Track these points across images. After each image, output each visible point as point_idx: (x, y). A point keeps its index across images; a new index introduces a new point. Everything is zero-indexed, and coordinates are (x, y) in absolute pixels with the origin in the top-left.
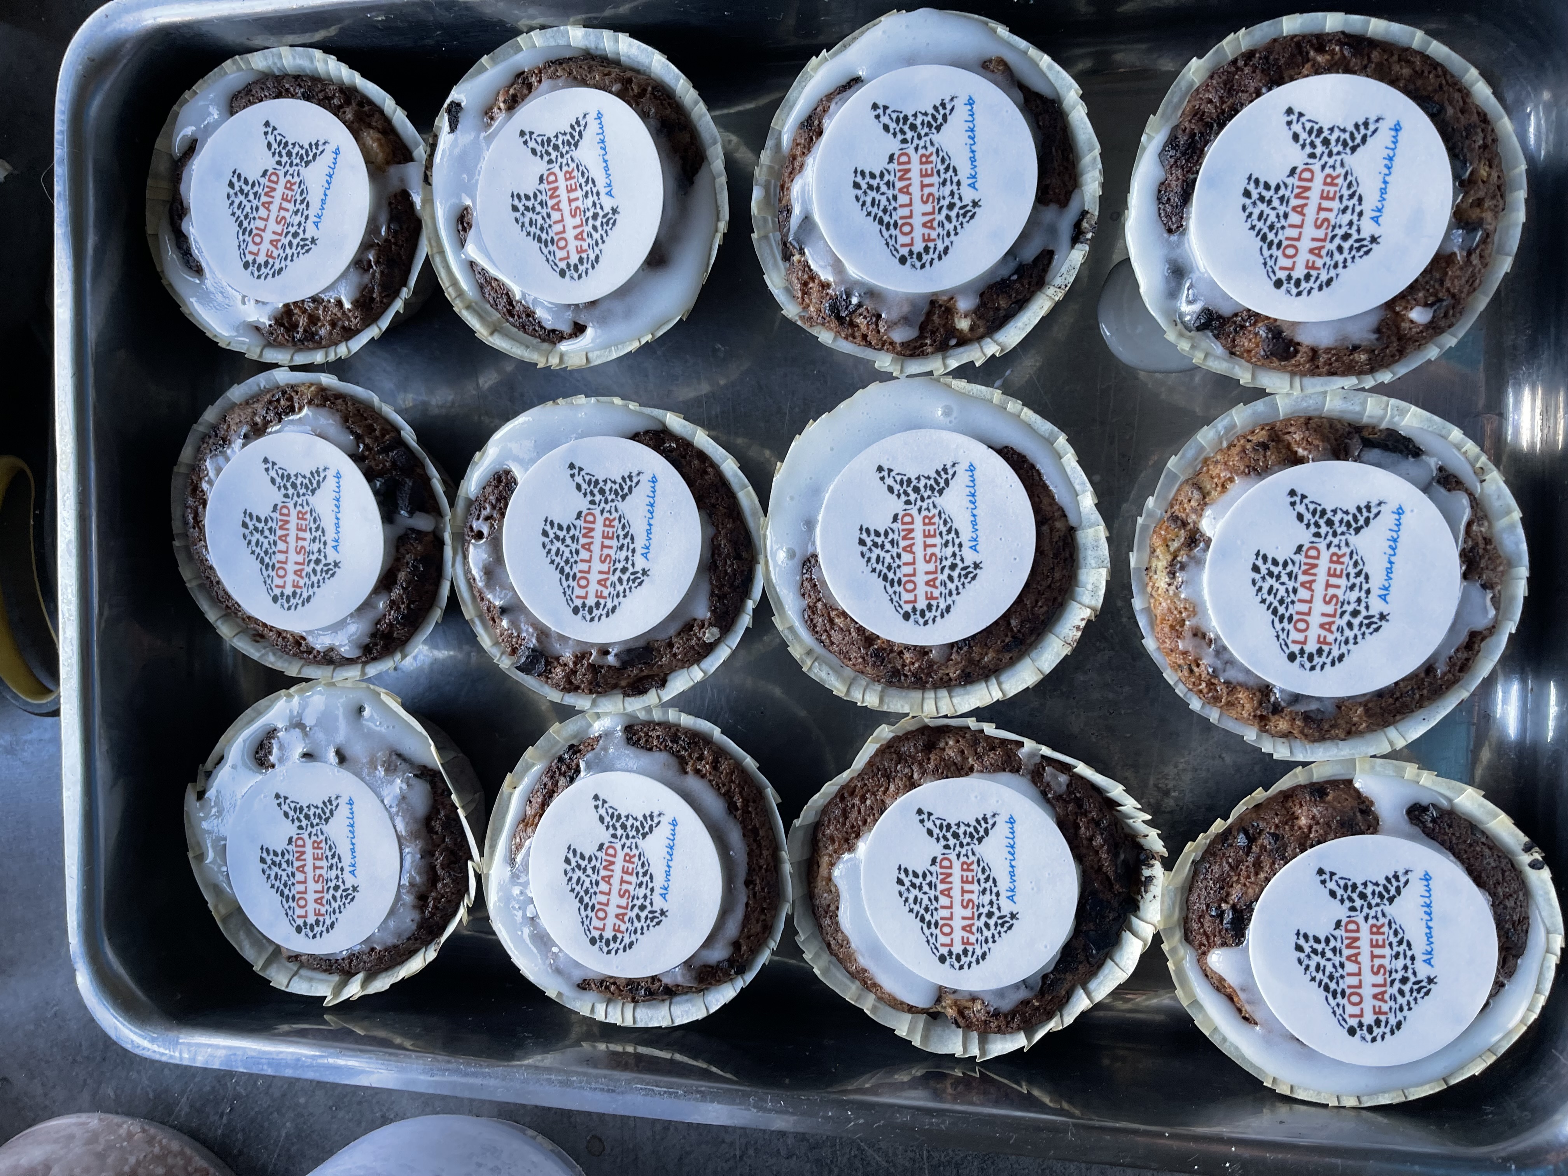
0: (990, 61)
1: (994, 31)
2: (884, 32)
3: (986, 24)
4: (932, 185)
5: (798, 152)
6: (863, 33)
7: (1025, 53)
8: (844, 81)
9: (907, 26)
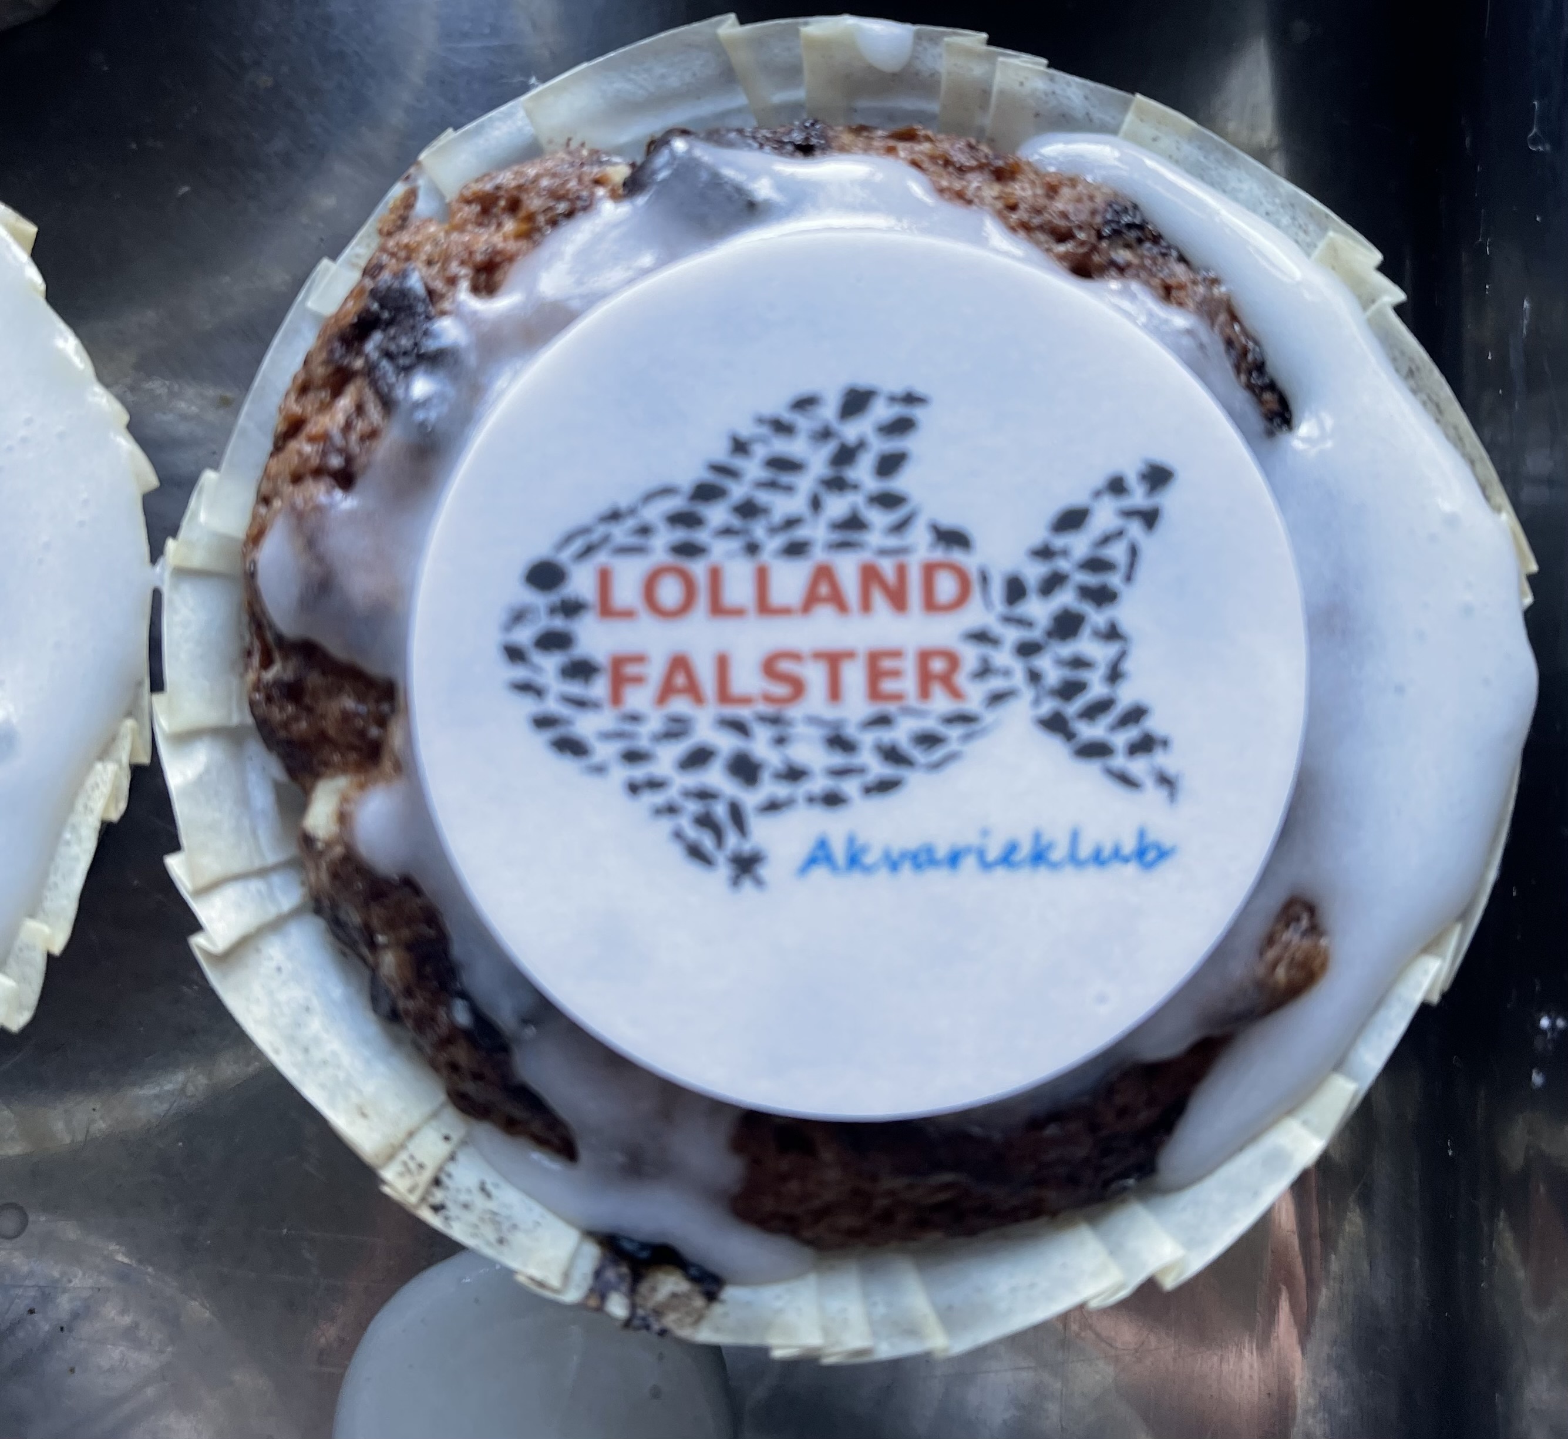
0: (1315, 930)
1: (1431, 946)
2: (1452, 521)
3: (1463, 916)
4: (835, 692)
5: (1022, 190)
6: (1457, 441)
7: (1339, 1064)
8: (1279, 367)
9: (1468, 610)
